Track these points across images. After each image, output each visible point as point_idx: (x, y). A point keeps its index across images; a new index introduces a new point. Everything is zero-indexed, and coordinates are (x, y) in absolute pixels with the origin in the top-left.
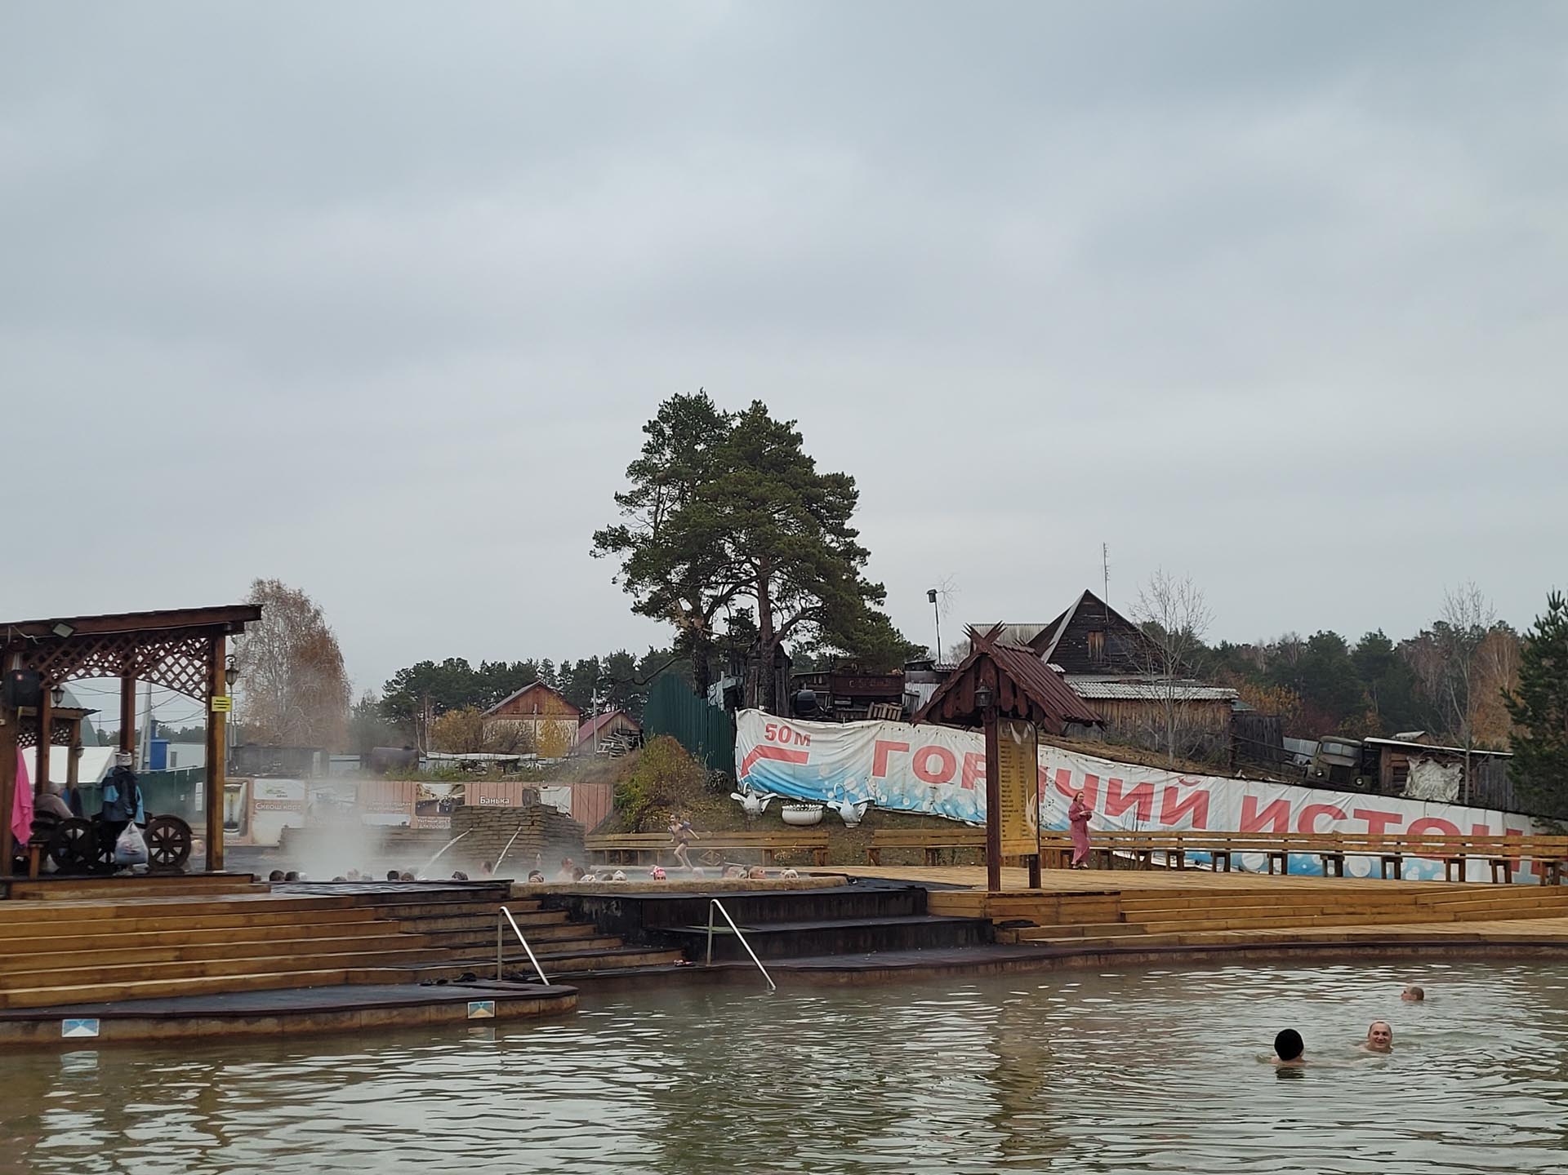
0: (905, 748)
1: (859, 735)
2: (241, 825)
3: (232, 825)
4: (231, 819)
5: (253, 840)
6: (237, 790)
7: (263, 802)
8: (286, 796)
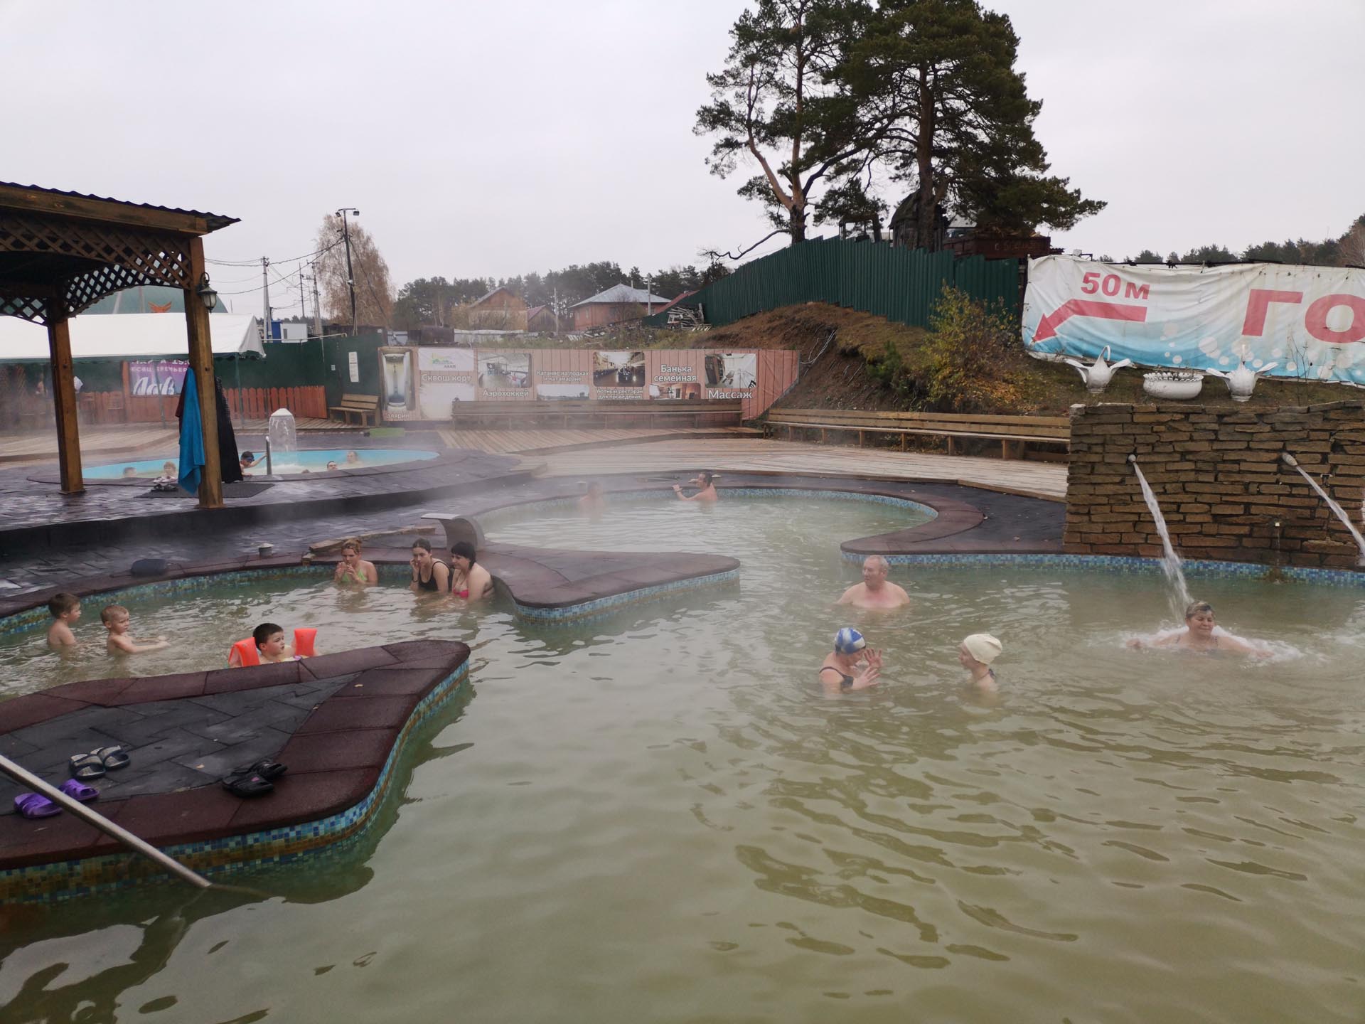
0: (1296, 298)
1: (1225, 284)
2: (408, 398)
3: (397, 399)
4: (396, 392)
5: (422, 414)
6: (400, 360)
7: (430, 373)
8: (455, 366)
